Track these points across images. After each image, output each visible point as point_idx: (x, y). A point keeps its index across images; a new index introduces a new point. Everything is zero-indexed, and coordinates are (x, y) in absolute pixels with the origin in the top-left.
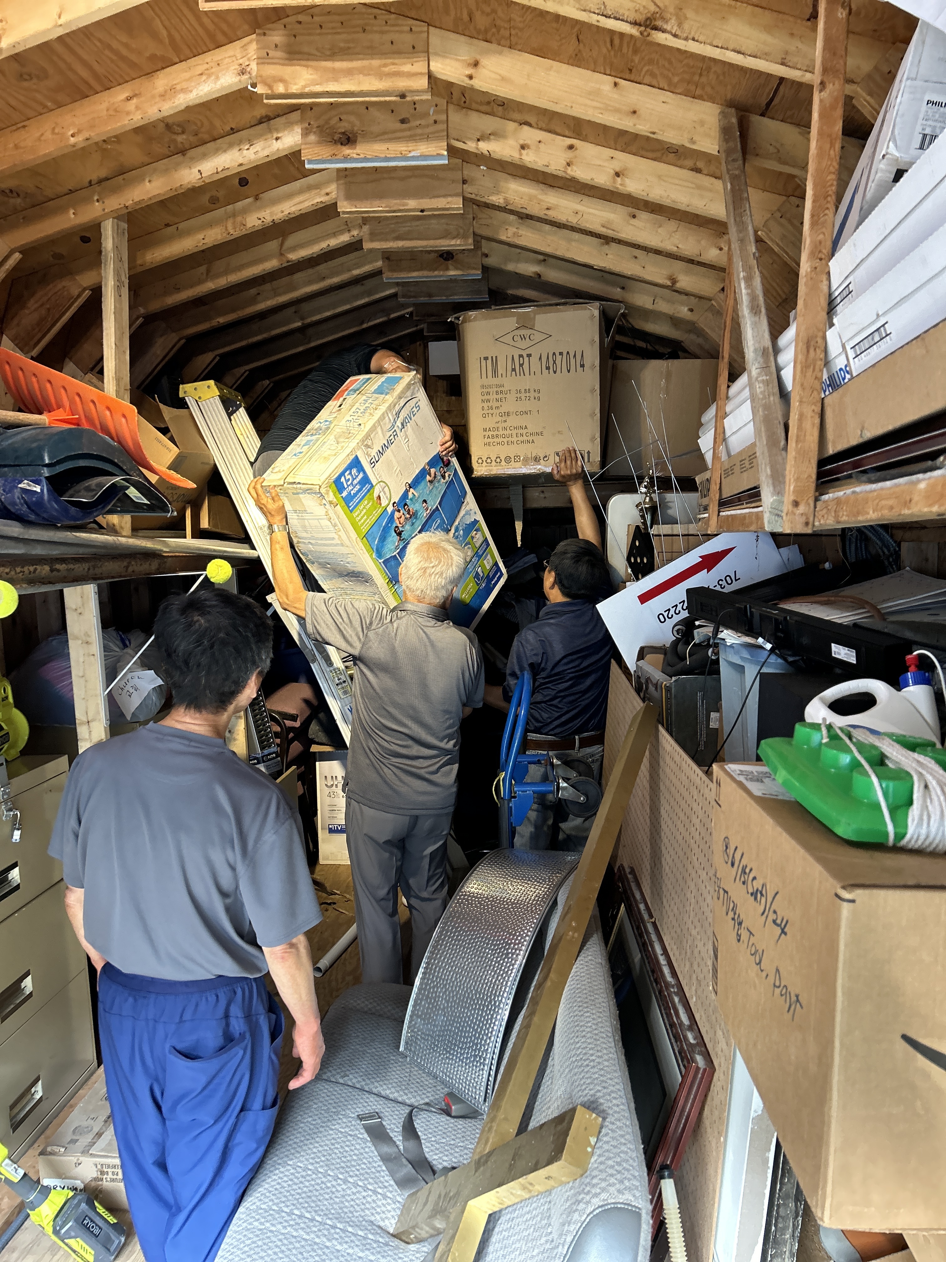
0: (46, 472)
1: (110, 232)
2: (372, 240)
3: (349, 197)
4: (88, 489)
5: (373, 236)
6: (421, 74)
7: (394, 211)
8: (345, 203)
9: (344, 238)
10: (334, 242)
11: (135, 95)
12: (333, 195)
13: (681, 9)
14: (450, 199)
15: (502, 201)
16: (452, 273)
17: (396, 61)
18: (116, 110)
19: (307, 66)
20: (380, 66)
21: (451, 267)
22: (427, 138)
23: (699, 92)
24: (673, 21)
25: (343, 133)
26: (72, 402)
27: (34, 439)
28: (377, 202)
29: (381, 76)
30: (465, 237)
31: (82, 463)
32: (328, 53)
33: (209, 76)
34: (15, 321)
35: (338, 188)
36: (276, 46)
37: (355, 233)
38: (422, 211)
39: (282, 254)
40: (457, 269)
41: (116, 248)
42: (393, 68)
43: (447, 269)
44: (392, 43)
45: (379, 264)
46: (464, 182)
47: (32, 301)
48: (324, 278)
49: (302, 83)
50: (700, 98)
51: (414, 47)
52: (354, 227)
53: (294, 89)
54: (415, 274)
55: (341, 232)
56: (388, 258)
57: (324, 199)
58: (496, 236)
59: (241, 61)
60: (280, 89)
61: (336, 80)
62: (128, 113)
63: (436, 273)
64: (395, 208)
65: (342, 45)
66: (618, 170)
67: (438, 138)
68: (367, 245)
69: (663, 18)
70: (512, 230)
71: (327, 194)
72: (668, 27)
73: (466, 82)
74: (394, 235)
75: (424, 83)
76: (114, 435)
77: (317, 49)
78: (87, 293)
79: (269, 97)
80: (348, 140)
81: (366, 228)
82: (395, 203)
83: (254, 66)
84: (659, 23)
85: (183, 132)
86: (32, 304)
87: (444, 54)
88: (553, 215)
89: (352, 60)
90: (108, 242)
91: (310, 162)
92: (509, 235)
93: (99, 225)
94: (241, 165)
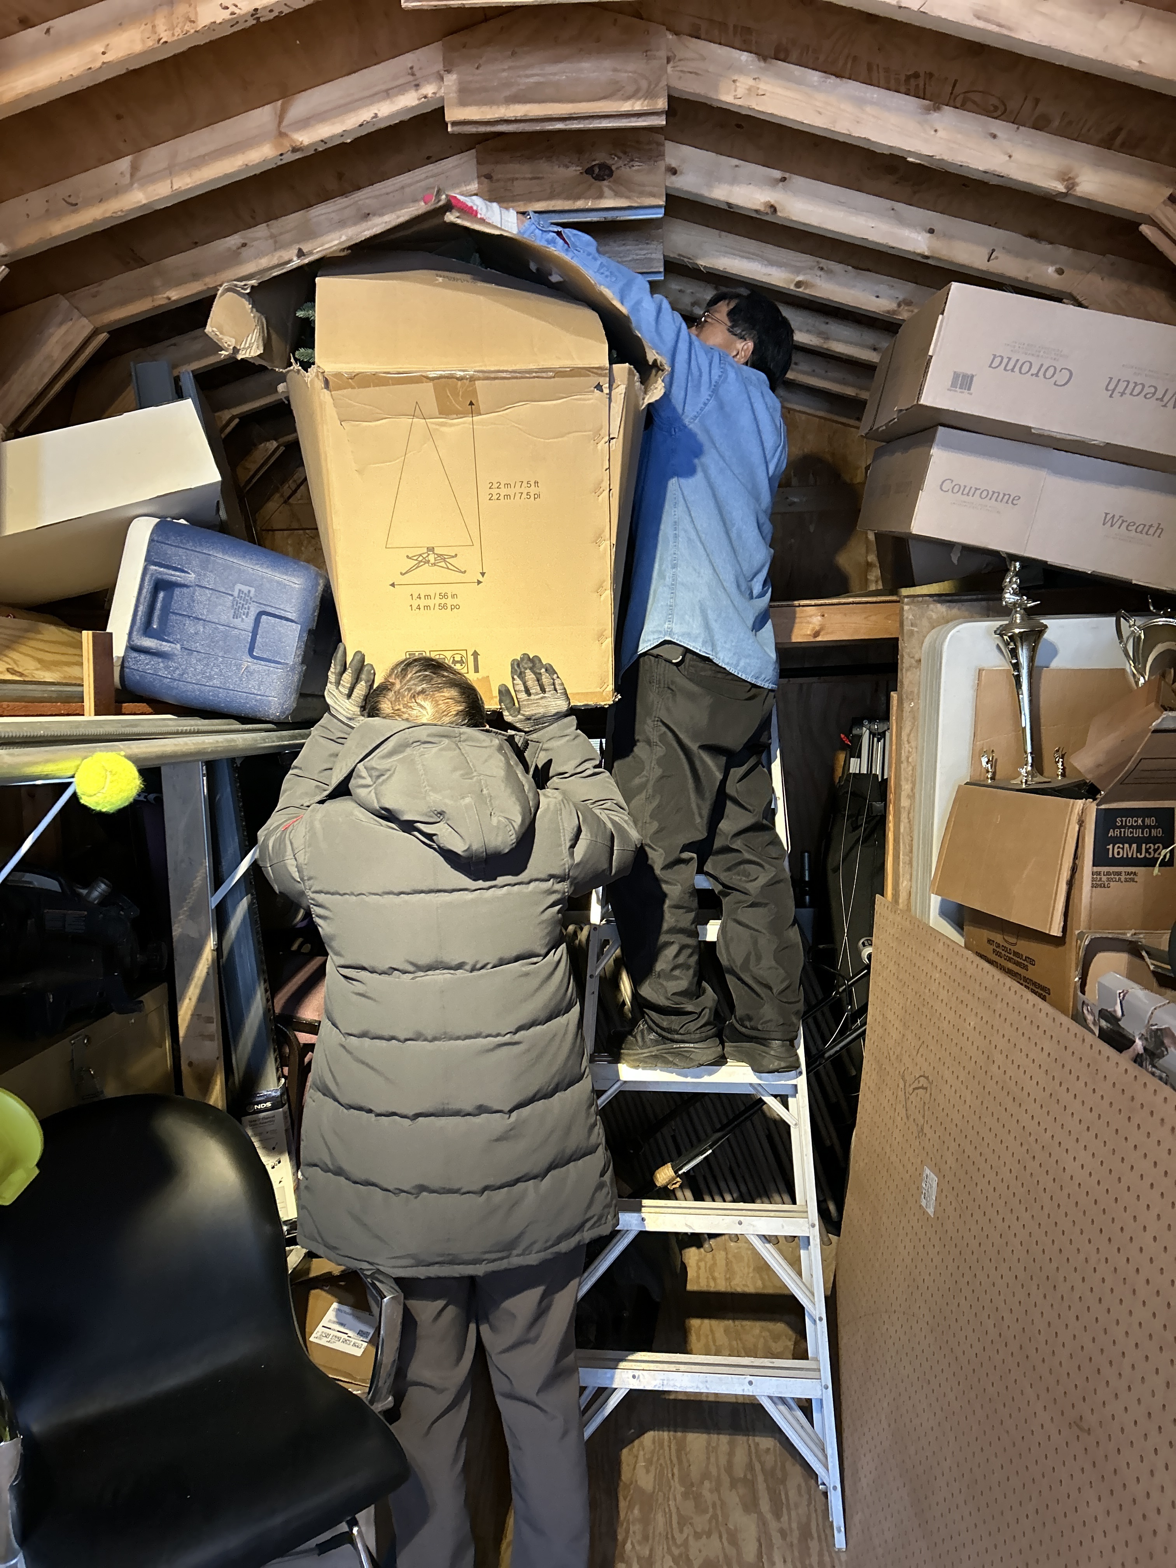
2: (463, 103)
9: (407, 102)
10: (385, 110)
21: (606, 190)
30: (650, 95)
37: (430, 89)
39: (282, 135)
40: (617, 195)
52: (427, 79)
70: (744, 82)
74: (507, 93)
92: (740, 92)
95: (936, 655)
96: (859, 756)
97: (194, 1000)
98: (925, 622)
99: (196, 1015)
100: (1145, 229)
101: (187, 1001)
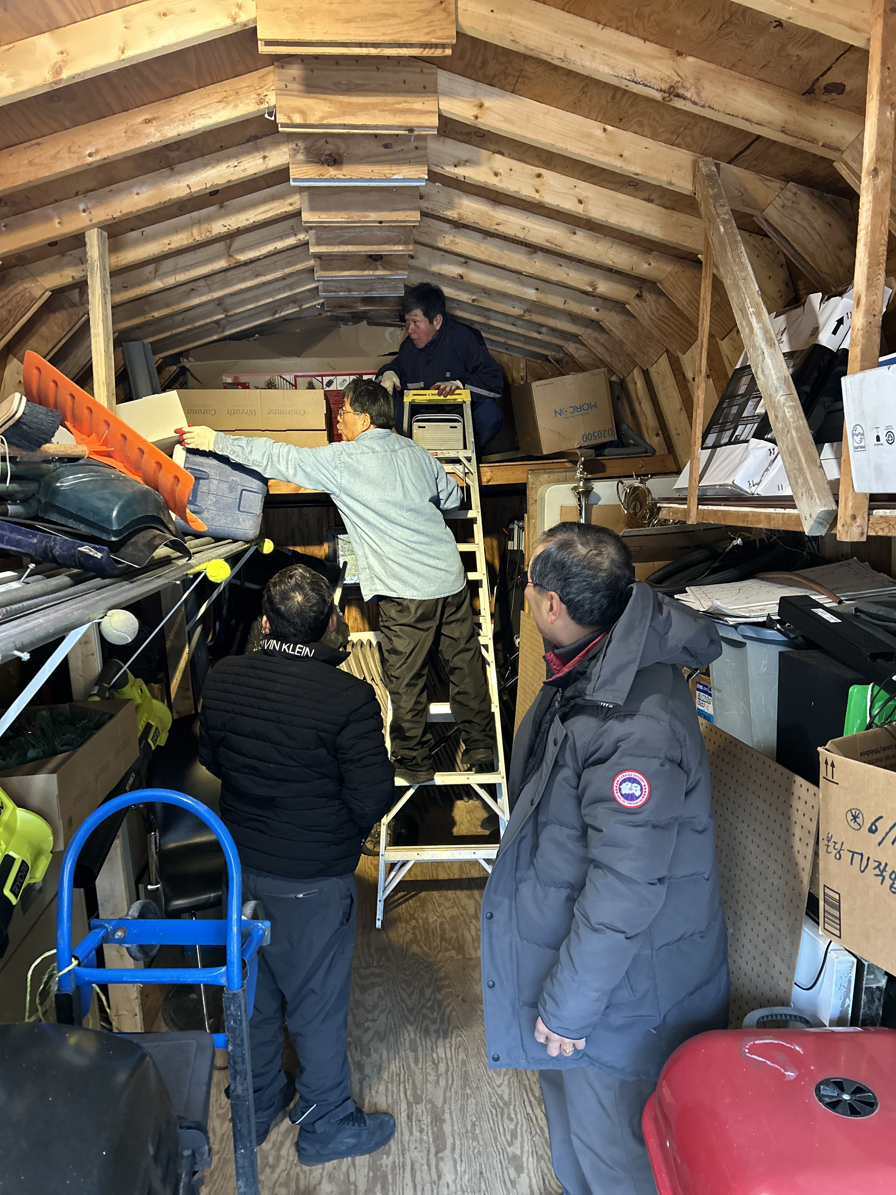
1: (96, 242)
2: (318, 244)
3: (313, 208)
5: (319, 241)
6: (432, 112)
7: (354, 222)
8: (309, 213)
9: (291, 241)
10: (280, 245)
11: (154, 119)
12: (297, 206)
13: (699, 80)
14: (408, 213)
15: (456, 216)
16: (378, 273)
17: (408, 99)
18: (134, 132)
19: (325, 100)
20: (394, 104)
21: (379, 267)
22: (409, 162)
23: (679, 140)
24: (693, 90)
25: (330, 155)
28: (341, 213)
29: (396, 112)
30: (406, 243)
32: (345, 87)
33: (228, 103)
35: (301, 200)
36: (294, 78)
37: (302, 236)
38: (380, 222)
39: (230, 256)
40: (385, 269)
41: (101, 256)
43: (375, 270)
44: (404, 82)
45: (312, 262)
46: (421, 197)
49: (320, 115)
50: (679, 146)
51: (425, 88)
52: (304, 233)
53: (312, 120)
54: (346, 273)
55: (288, 236)
56: (320, 258)
57: (288, 208)
58: (434, 244)
59: (259, 91)
60: (297, 119)
61: (353, 114)
62: (147, 136)
63: (366, 272)
64: (357, 219)
65: (359, 82)
66: (580, 197)
67: (419, 163)
68: (312, 248)
69: (684, 87)
70: (449, 238)
71: (291, 204)
72: (688, 95)
73: (473, 122)
74: (339, 240)
75: (434, 121)
77: (334, 84)
78: (48, 294)
79: (284, 126)
80: (335, 161)
81: (315, 235)
82: (356, 216)
83: (272, 97)
84: (681, 91)
85: (178, 150)
87: (451, 94)
88: (501, 229)
89: (367, 96)
90: (95, 252)
91: (295, 180)
92: (447, 243)
93: (84, 233)
94: (229, 181)
95: (543, 499)
96: (513, 540)
97: (179, 679)
98: (538, 483)
99: (180, 687)
100: (627, 306)
101: (175, 680)
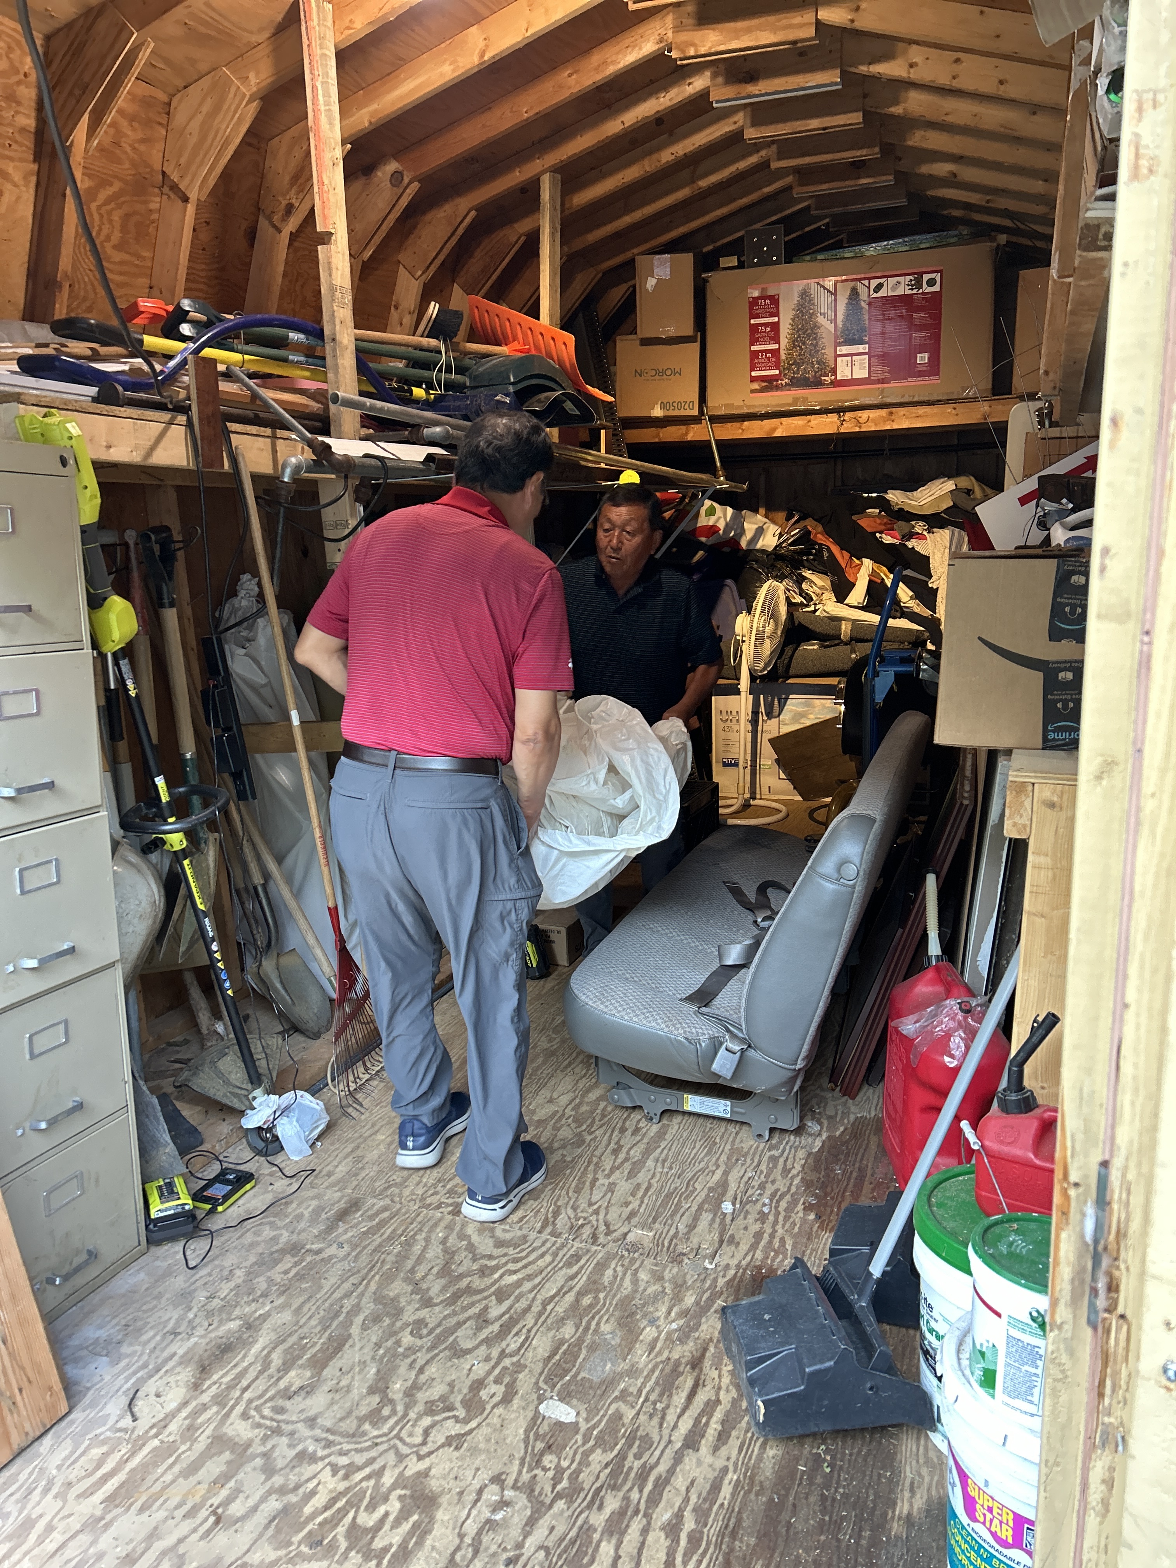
0: (511, 389)
1: (547, 185)
2: (779, 159)
3: (755, 124)
4: (539, 401)
5: (780, 157)
6: (811, 24)
7: (795, 133)
8: (752, 130)
9: (753, 159)
10: (742, 165)
11: (576, 72)
12: (741, 123)
14: (849, 116)
15: (902, 112)
16: (864, 181)
17: (789, 15)
18: (560, 87)
19: (714, 29)
20: (775, 21)
21: (862, 174)
22: (823, 68)
25: (747, 72)
26: (525, 335)
27: (502, 364)
28: (781, 126)
29: (776, 29)
31: (534, 382)
32: (732, 14)
33: (634, 47)
34: (465, 269)
35: (745, 117)
36: (689, 14)
37: (763, 153)
38: (824, 129)
39: (694, 183)
40: (869, 177)
41: (552, 198)
42: (785, 22)
43: (859, 178)
45: (789, 179)
46: (865, 96)
47: (478, 251)
48: (734, 200)
49: (709, 45)
52: (762, 149)
53: (703, 50)
54: (825, 186)
55: (750, 154)
56: (799, 172)
57: (732, 128)
58: (904, 144)
59: (660, 31)
60: (692, 52)
61: (737, 38)
62: (570, 88)
63: (847, 183)
64: (799, 129)
66: (1002, 78)
67: (833, 67)
68: (774, 165)
70: (919, 134)
71: (735, 123)
73: (849, 26)
75: (811, 32)
76: (556, 358)
77: (722, 13)
78: (523, 238)
79: (681, 59)
80: (751, 77)
81: (774, 148)
82: (795, 126)
83: (670, 34)
86: (478, 253)
89: (751, 19)
90: (546, 195)
91: (717, 102)
93: (539, 179)
94: (658, 112)
